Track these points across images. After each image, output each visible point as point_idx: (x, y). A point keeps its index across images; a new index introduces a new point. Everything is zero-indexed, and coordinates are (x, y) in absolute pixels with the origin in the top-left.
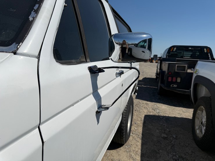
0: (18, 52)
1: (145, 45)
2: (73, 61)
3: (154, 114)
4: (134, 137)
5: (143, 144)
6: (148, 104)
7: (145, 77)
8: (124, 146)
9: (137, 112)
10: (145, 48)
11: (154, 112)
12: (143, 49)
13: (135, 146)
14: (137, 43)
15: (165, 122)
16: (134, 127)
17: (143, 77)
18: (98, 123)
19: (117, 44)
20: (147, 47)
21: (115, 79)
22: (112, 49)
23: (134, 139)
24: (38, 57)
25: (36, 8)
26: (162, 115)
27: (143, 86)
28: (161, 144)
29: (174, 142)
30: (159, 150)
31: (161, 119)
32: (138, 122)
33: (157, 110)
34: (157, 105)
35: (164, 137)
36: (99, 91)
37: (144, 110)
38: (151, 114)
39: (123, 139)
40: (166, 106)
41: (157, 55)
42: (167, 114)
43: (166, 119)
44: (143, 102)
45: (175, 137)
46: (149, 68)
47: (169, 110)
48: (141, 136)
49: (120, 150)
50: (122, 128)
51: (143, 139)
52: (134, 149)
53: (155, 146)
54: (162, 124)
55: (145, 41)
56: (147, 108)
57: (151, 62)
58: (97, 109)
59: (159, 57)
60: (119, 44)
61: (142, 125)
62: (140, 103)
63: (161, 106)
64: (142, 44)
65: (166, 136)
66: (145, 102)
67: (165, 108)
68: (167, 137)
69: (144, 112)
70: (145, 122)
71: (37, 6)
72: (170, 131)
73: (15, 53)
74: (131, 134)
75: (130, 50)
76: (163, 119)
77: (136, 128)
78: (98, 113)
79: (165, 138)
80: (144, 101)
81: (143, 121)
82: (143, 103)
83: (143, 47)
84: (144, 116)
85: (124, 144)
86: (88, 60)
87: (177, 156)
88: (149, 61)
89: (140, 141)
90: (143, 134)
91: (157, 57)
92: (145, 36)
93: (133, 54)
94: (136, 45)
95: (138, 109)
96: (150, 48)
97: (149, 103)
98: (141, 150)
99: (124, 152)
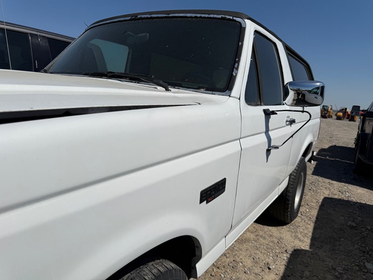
0: (231, 95)
1: (318, 91)
2: (253, 103)
3: (340, 198)
4: (304, 219)
5: (315, 229)
6: (332, 184)
7: (334, 144)
8: (288, 226)
9: (312, 192)
10: (318, 94)
11: (340, 195)
12: (316, 95)
13: (304, 228)
14: (310, 89)
15: (357, 209)
16: (305, 209)
17: (331, 145)
18: (267, 161)
19: (291, 89)
20: (319, 94)
21: (285, 126)
22: (286, 94)
23: (303, 221)
24: (239, 99)
25: (236, 66)
26: (355, 201)
27: (328, 157)
28: (345, 232)
29: (367, 234)
30: (340, 238)
31: (351, 204)
32: (313, 204)
33: (347, 193)
34: (349, 187)
35: (351, 225)
36: (270, 133)
37: (325, 191)
38: (336, 197)
39: (287, 213)
40: (364, 190)
41: (359, 107)
42: (364, 201)
43: (360, 206)
44: (324, 180)
45: (370, 229)
46: (346, 130)
47: (369, 195)
48: (314, 219)
49: (282, 228)
50: (287, 197)
51: (316, 223)
52: (301, 230)
53: (334, 233)
54: (351, 211)
55: (318, 88)
56: (329, 188)
57: (350, 121)
58: (267, 148)
59: (363, 111)
60: (293, 90)
61: (318, 208)
62: (318, 181)
63: (354, 189)
64: (315, 90)
65: (355, 225)
66: (327, 181)
67: (362, 192)
68: (356, 227)
69: (324, 193)
70: (324, 205)
71: (237, 64)
72: (362, 221)
73: (230, 96)
74: (299, 215)
75: (304, 95)
76: (354, 205)
77: (308, 210)
78: (268, 151)
79: (352, 227)
80: (326, 179)
81: (320, 204)
82: (324, 182)
83: (316, 93)
84: (322, 197)
85: (288, 224)
86: (262, 104)
87: (367, 248)
88: (347, 118)
89: (312, 225)
90: (317, 218)
91: (359, 110)
92: (318, 84)
93: (306, 99)
94: (310, 92)
95: (315, 189)
96: (322, 94)
97: (334, 182)
98: (313, 234)
99: (288, 231)
